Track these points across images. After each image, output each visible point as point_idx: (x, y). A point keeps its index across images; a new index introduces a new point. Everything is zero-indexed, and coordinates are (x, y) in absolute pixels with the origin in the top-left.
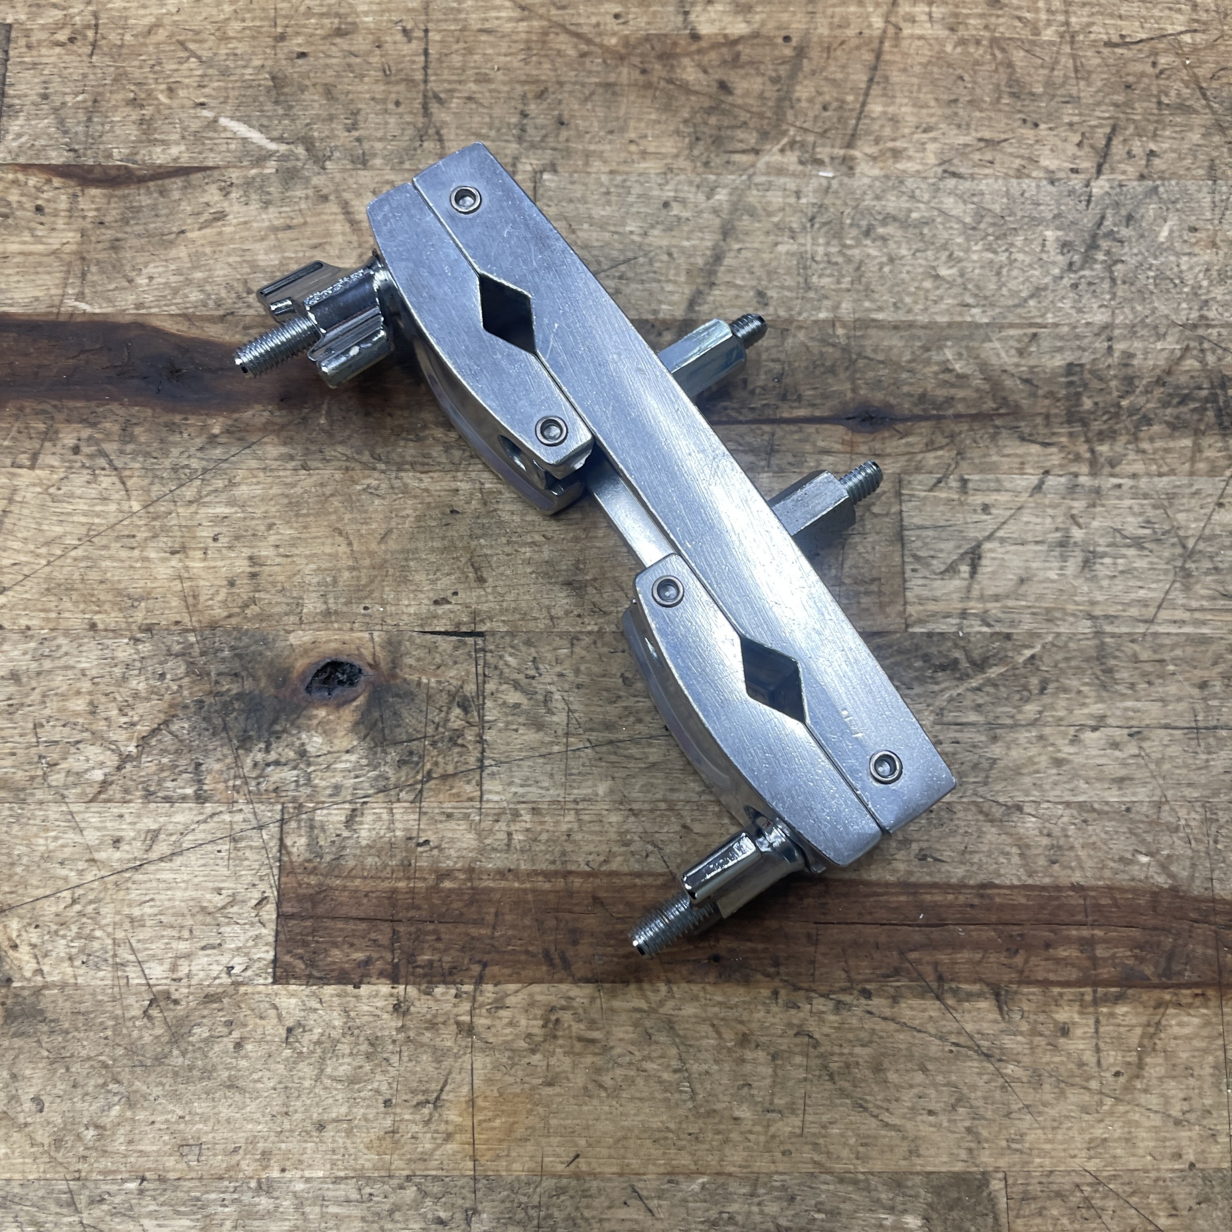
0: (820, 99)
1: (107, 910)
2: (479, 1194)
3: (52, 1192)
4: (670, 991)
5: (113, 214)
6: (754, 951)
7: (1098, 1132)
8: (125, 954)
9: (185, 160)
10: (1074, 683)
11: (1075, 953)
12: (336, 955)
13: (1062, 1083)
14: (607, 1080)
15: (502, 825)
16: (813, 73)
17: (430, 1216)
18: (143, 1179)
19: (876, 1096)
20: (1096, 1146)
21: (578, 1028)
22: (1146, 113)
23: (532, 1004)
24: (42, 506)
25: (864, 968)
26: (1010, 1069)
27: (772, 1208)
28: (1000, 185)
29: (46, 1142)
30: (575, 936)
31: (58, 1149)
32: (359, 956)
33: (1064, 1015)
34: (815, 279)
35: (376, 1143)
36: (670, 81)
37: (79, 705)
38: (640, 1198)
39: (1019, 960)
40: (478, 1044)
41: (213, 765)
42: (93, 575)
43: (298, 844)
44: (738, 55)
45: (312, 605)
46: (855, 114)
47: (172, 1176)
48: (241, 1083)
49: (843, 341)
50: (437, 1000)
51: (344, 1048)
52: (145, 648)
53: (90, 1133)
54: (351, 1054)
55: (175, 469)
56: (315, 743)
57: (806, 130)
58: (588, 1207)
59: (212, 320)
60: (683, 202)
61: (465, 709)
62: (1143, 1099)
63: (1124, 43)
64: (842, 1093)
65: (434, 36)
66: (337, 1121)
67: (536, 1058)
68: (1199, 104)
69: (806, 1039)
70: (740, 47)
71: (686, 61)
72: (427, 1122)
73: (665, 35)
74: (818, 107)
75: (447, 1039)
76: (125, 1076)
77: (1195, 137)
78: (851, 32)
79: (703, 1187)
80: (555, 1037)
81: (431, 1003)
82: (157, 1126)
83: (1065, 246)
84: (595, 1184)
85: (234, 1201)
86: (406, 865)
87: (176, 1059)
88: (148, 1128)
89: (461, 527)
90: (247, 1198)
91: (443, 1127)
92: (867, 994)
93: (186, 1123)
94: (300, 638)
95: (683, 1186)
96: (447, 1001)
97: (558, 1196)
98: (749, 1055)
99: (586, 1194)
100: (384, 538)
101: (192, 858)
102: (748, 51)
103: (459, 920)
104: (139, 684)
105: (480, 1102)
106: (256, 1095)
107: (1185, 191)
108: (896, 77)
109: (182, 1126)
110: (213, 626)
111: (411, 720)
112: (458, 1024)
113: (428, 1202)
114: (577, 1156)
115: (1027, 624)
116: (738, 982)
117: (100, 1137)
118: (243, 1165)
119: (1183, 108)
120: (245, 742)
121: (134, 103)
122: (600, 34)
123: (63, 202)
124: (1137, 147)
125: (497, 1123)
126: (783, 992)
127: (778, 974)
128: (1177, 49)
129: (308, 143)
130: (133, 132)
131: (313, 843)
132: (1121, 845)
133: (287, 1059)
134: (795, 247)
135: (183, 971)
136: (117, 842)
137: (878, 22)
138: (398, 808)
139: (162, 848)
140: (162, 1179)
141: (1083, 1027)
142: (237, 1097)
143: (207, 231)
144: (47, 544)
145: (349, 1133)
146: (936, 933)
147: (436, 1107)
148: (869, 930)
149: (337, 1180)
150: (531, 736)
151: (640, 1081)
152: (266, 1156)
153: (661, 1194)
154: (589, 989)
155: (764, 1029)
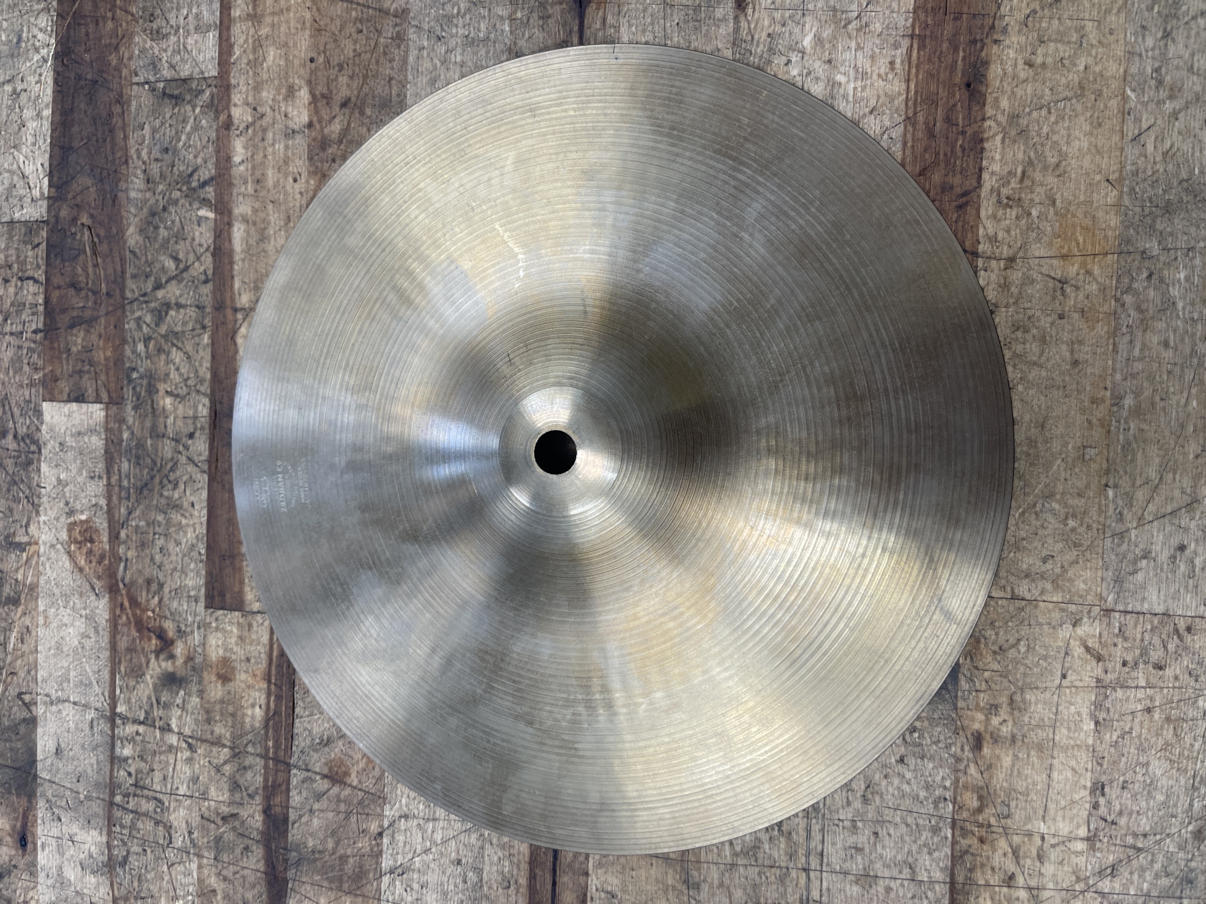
0: (354, 35)
2: (1132, 250)
3: (1113, 549)
4: (990, 118)
6: (964, 58)
14: (1053, 161)
16: (335, 41)
17: (1145, 284)
18: (1107, 485)
21: (1014, 184)
23: (994, 217)
29: (1076, 553)
30: (946, 188)
31: (1081, 545)
34: (481, 35)
35: (1090, 324)
36: (340, 142)
38: (1140, 135)
40: (1021, 254)
44: (323, 96)
46: (365, 10)
47: (1105, 466)
48: (1041, 420)
49: (526, 12)
50: (988, 284)
53: (1071, 523)
54: (1024, 343)
57: (376, 44)
58: (1144, 172)
66: (1072, 352)
67: (1034, 213)
69: (1030, 19)
70: (317, 93)
71: (326, 131)
72: (1077, 288)
73: (309, 146)
74: (360, 36)
75: (1016, 276)
76: (1031, 499)
78: (308, 15)
79: (1134, 90)
80: (1019, 199)
81: (990, 287)
82: (1068, 476)
84: (1129, 168)
85: (1126, 422)
88: (1070, 483)
90: (1125, 414)
91: (1081, 277)
93: (1067, 456)
95: (1133, 105)
96: (989, 277)
97: (1136, 193)
98: (1039, 60)
99: (1136, 174)
102: (320, 88)
105: (1064, 251)
106: (1050, 409)
109: (1070, 460)
112: (1006, 269)
113: (1135, 285)
114: (1108, 180)
116: (987, 69)
117: (1074, 516)
118: (1100, 416)
122: (307, 192)
125: (1081, 240)
126: (995, 37)
127: (982, 40)
133: (1025, 388)
134: (459, 50)
140: (1107, 472)
142: (1051, 421)
145: (1081, 342)
147: (1066, 283)
149: (1115, 350)
151: (1055, 138)
152: (1094, 401)
153: (1138, 120)
154: (985, 176)
155: (1021, 49)
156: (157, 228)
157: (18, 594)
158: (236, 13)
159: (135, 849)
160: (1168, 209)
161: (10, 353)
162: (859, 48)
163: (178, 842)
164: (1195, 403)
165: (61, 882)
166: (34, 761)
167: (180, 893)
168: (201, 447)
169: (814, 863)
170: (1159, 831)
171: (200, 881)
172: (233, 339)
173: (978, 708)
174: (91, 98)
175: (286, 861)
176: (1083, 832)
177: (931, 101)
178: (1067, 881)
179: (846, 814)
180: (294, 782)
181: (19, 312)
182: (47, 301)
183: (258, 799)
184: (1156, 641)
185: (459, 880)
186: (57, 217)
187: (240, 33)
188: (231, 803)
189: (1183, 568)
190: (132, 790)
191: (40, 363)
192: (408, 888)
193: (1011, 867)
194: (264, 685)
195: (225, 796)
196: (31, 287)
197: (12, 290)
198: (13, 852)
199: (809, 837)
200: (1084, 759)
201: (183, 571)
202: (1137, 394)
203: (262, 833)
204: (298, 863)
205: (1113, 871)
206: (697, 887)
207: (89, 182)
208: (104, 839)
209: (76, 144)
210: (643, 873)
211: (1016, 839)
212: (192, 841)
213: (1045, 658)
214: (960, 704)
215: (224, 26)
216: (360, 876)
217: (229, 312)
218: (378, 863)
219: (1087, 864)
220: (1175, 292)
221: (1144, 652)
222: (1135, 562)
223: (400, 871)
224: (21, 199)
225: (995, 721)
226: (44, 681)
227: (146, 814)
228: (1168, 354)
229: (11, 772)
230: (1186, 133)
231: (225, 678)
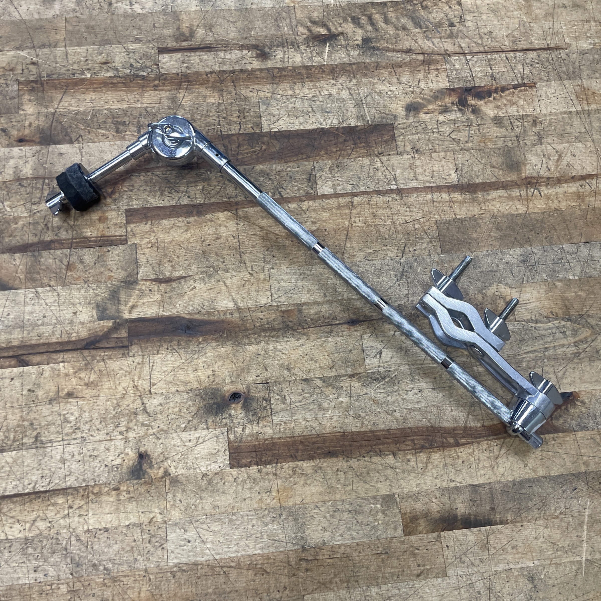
1: (190, 456)
2: (282, 511)
3: (186, 521)
4: (320, 461)
5: (168, 290)
6: (338, 450)
7: (418, 482)
8: (195, 466)
9: (184, 275)
10: (405, 380)
11: (410, 443)
12: (244, 461)
13: (409, 472)
14: (308, 482)
15: (278, 427)
16: (333, 237)
17: (271, 516)
18: (206, 515)
19: (368, 479)
20: (418, 485)
21: (300, 471)
22: (413, 240)
23: (289, 467)
24: (162, 363)
25: (363, 451)
26: (397, 470)
27: (347, 506)
28: (379, 262)
29: (183, 509)
30: (297, 450)
31: (186, 511)
32: (249, 460)
33: (409, 457)
34: (337, 289)
35: (258, 502)
36: (298, 243)
37: (177, 409)
38: (318, 507)
39: (398, 445)
40: (278, 477)
41: (210, 421)
42: (175, 378)
43: (232, 437)
45: (228, 380)
46: (343, 247)
47: (213, 514)
48: (226, 492)
49: (346, 304)
50: (268, 468)
51: (248, 482)
52: (190, 395)
53: (193, 507)
54: (250, 483)
55: (192, 351)
56: (233, 412)
58: (307, 511)
59: (196, 314)
60: (305, 274)
61: (266, 400)
62: (427, 474)
63: (406, 223)
64: (360, 479)
65: (240, 237)
66: (248, 498)
67: (291, 479)
68: (425, 236)
69: (351, 468)
72: (269, 496)
75: (271, 477)
76: (199, 493)
77: (425, 245)
78: (341, 226)
79: (332, 504)
80: (295, 474)
81: (266, 469)
82: (208, 503)
83: (396, 275)
84: (307, 506)
85: (227, 518)
86: (257, 438)
87: (210, 488)
88: (206, 504)
89: (260, 358)
90: (230, 517)
91: (272, 497)
92: (364, 457)
93: (214, 502)
94: (226, 388)
95: (327, 504)
96: (270, 468)
97: (300, 509)
98: (339, 473)
99: (306, 508)
100: (243, 362)
101: (207, 442)
102: (316, 233)
103: (271, 450)
104: (190, 403)
105: (280, 490)
106: (229, 494)
107: (423, 259)
108: (353, 237)
110: (205, 388)
111: (254, 405)
112: (273, 473)
113: (271, 513)
114: (303, 500)
115: (394, 368)
116: (335, 457)
117: (195, 507)
118: (229, 510)
119: (422, 238)
120: (216, 414)
121: (170, 261)
122: (280, 232)
123: (156, 288)
124: (411, 249)
125: (284, 495)
126: (345, 458)
127: (344, 454)
128: (419, 223)
129: (213, 267)
130: (170, 268)
131: (235, 436)
132: (419, 417)
133: (235, 485)
134: (332, 282)
135: (209, 468)
136: (190, 440)
137: (347, 223)
138: (254, 426)
139: (201, 440)
140: (211, 515)
141: (413, 459)
142: (225, 495)
143: (192, 292)
144: (164, 372)
145: (251, 500)
146: (379, 441)
147: (270, 492)
148: (363, 442)
149: (250, 511)
150: (283, 406)
151: (315, 482)
152: (233, 507)
153: (322, 506)
154: (302, 462)
155: (342, 467)
156: (263, 176)
157: (121, 133)
158: (340, 199)
159: (28, 190)
160: (295, 520)
161: (212, 121)
162: (340, 416)
163: (34, 207)
164: (236, 537)
165: (7, 159)
166: (55, 144)
167: (14, 210)
168: (185, 201)
169: (65, 442)
170: (94, 552)
171: (20, 218)
172: (226, 210)
173: (128, 488)
174: (308, 145)
175: (34, 251)
176: (90, 527)
177: (324, 442)
178: (73, 526)
179: (84, 450)
180: (65, 251)
181: (227, 123)
182: (232, 135)
183: (56, 237)
184: (158, 539)
185: (38, 318)
186: (264, 136)
187: (334, 202)
188: (53, 227)
189: (182, 543)
190: (51, 186)
191: (209, 134)
192: (32, 299)
193: (75, 507)
194: (99, 235)
195: (55, 225)
196: (237, 128)
197: (235, 120)
198: (16, 136)
199: (75, 439)
200: (115, 523)
201: (138, 199)
202: (236, 520)
203: (43, 240)
204: (34, 256)
205: (79, 540)
206: (50, 404)
207: (277, 148)
208: (29, 176)
209: (291, 141)
210: (52, 384)
211: (85, 507)
212: (35, 213)
213: (148, 506)
214: (128, 482)
215: (336, 196)
216: (33, 280)
217: (235, 207)
218: (39, 287)
219: (80, 530)
220: (270, 526)
221: (154, 536)
222: (183, 528)
223: (37, 295)
224: (270, 120)
225: (124, 493)
226: (88, 146)
227: (42, 193)
228: (250, 527)
229: (49, 133)
230: (320, 522)
231: (100, 220)
